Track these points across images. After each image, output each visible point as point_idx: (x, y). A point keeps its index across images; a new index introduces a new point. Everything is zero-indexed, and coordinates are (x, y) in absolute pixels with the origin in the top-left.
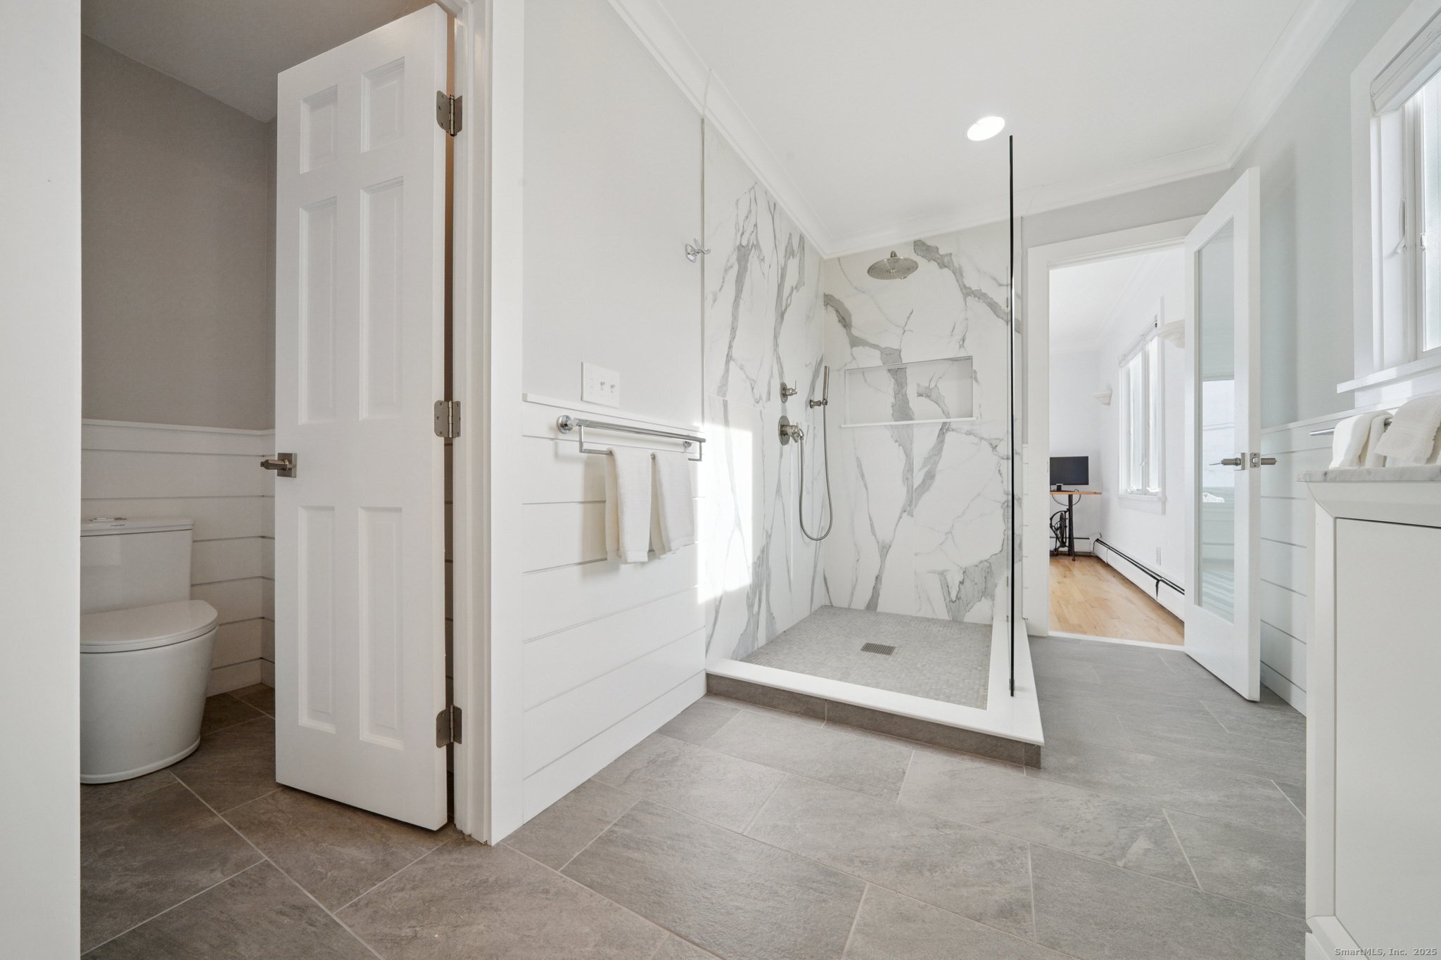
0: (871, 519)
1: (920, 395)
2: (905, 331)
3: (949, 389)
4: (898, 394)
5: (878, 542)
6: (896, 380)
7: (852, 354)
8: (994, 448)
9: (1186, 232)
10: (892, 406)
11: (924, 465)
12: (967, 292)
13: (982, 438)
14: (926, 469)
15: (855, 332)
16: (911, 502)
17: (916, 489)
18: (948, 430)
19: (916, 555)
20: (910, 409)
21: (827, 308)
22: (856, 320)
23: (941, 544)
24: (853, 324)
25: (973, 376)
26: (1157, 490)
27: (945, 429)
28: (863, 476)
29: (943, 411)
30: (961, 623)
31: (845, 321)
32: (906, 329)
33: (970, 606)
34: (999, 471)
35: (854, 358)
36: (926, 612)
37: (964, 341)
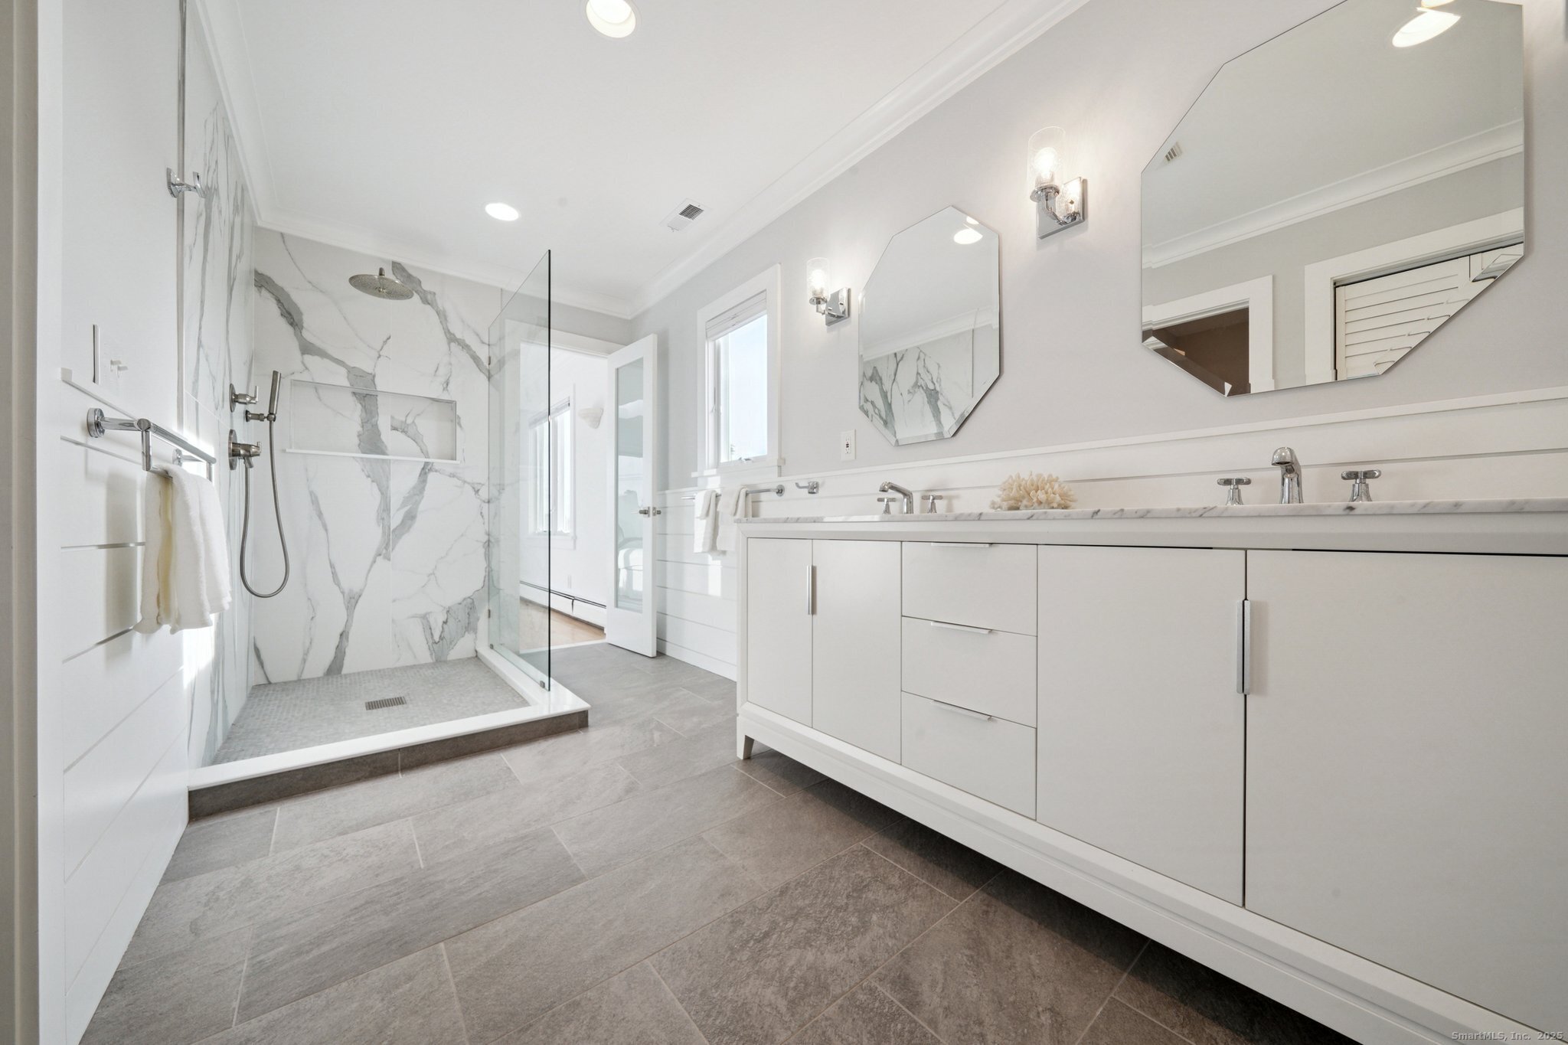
0: (332, 566)
1: (394, 429)
2: (379, 356)
3: (429, 427)
4: (366, 422)
5: (343, 593)
6: (364, 407)
7: (303, 363)
8: (477, 492)
9: (609, 352)
10: (359, 436)
11: (403, 505)
12: (451, 338)
13: (465, 482)
14: (406, 509)
15: (305, 334)
16: (388, 544)
17: (394, 531)
18: (430, 470)
19: (394, 601)
20: (383, 442)
21: (260, 292)
22: (307, 321)
23: (423, 586)
24: (305, 325)
25: (456, 421)
26: (568, 532)
27: (426, 469)
28: (320, 515)
29: (421, 449)
30: (445, 662)
31: (291, 316)
32: (381, 353)
33: (454, 644)
34: (481, 513)
35: (307, 368)
36: (407, 660)
37: (447, 385)
